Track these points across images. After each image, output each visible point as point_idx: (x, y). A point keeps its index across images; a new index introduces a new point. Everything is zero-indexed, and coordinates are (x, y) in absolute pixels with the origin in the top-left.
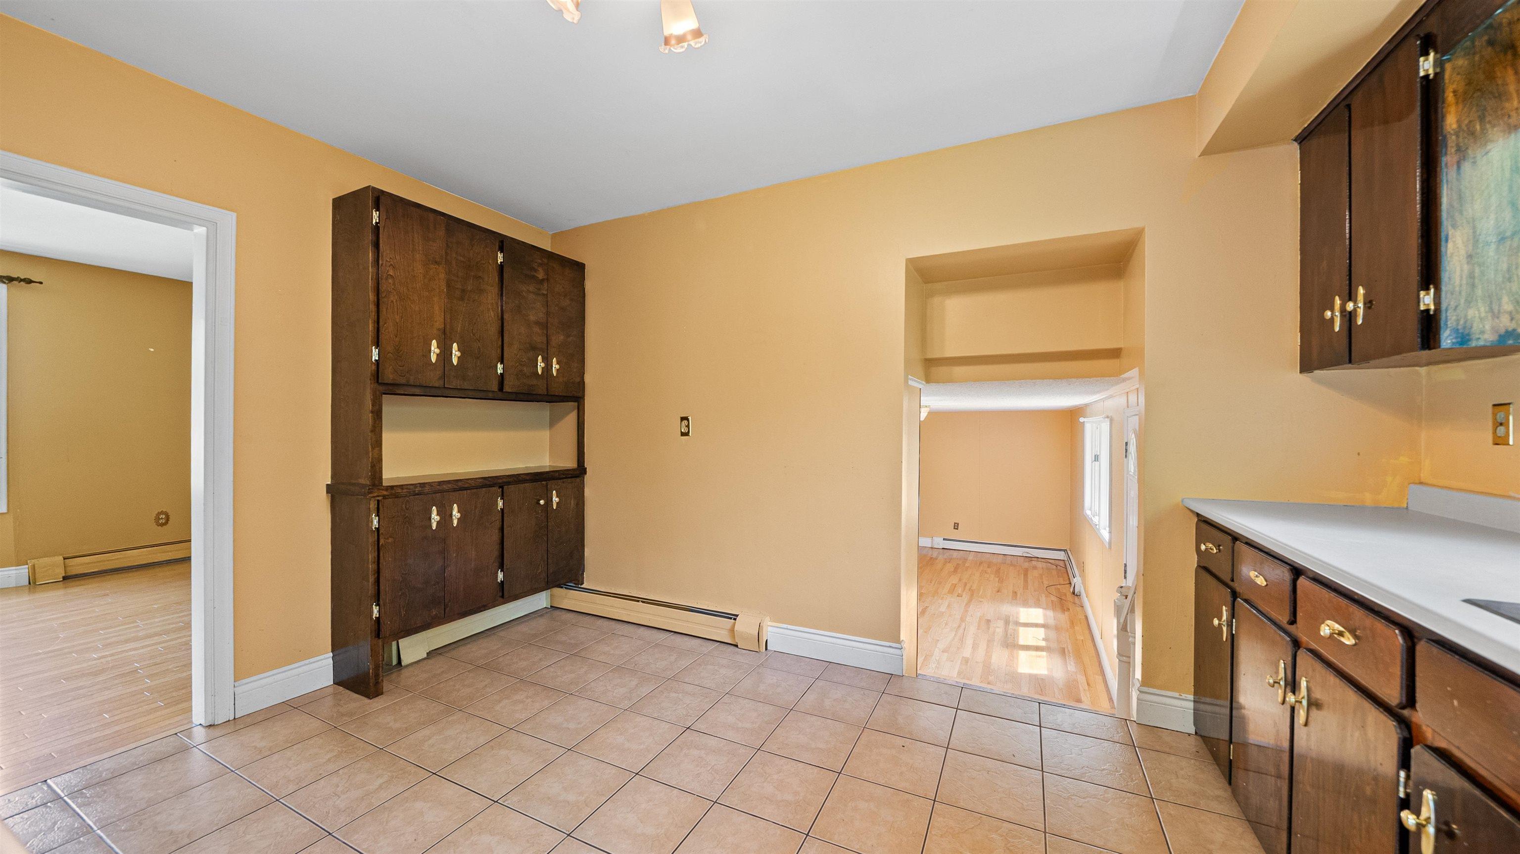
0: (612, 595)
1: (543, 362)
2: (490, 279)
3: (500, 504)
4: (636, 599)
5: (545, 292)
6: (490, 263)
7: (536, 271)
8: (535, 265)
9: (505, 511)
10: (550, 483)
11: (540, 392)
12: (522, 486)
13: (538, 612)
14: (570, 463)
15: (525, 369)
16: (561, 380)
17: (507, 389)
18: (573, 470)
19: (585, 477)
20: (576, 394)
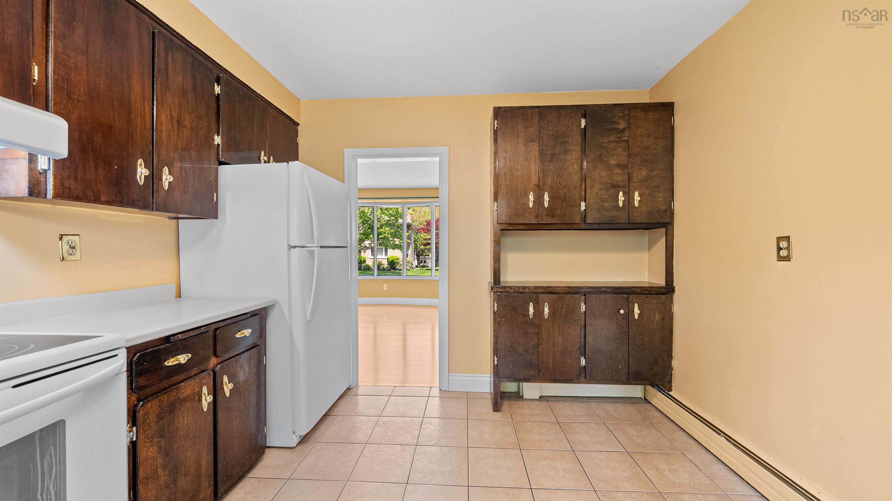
0: (694, 414)
1: (623, 196)
2: (574, 141)
3: (583, 308)
4: (719, 432)
5: (626, 139)
6: (573, 129)
7: (616, 123)
8: (616, 119)
9: (587, 314)
10: (631, 297)
11: (622, 221)
12: (603, 296)
13: (632, 399)
14: (661, 282)
15: (606, 204)
16: (644, 209)
17: (589, 221)
18: (660, 288)
19: (674, 295)
20: (661, 221)
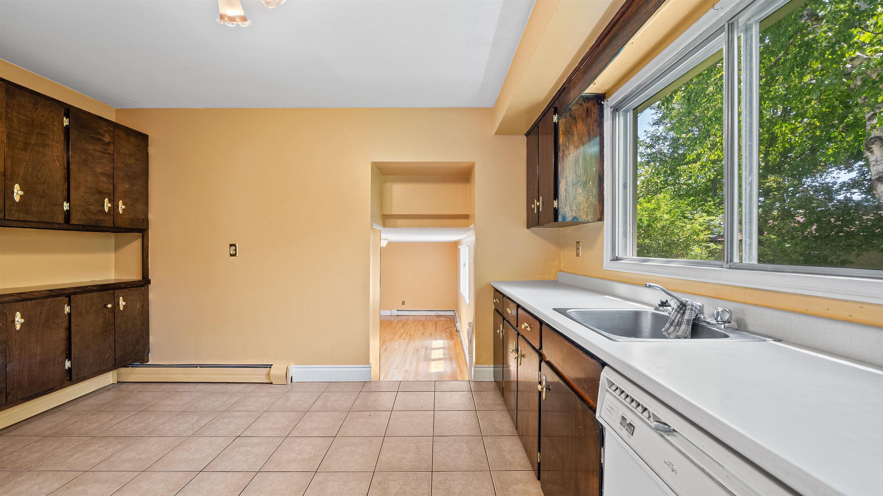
0: (174, 366)
1: (109, 203)
2: (55, 137)
3: (67, 309)
4: (195, 366)
5: (111, 152)
6: (55, 125)
7: (102, 135)
8: (102, 131)
9: (72, 314)
10: (117, 292)
11: (108, 225)
12: (89, 295)
13: (106, 387)
14: (135, 276)
15: (92, 207)
16: (127, 216)
17: (73, 221)
18: (139, 281)
19: (149, 286)
20: (140, 227)
